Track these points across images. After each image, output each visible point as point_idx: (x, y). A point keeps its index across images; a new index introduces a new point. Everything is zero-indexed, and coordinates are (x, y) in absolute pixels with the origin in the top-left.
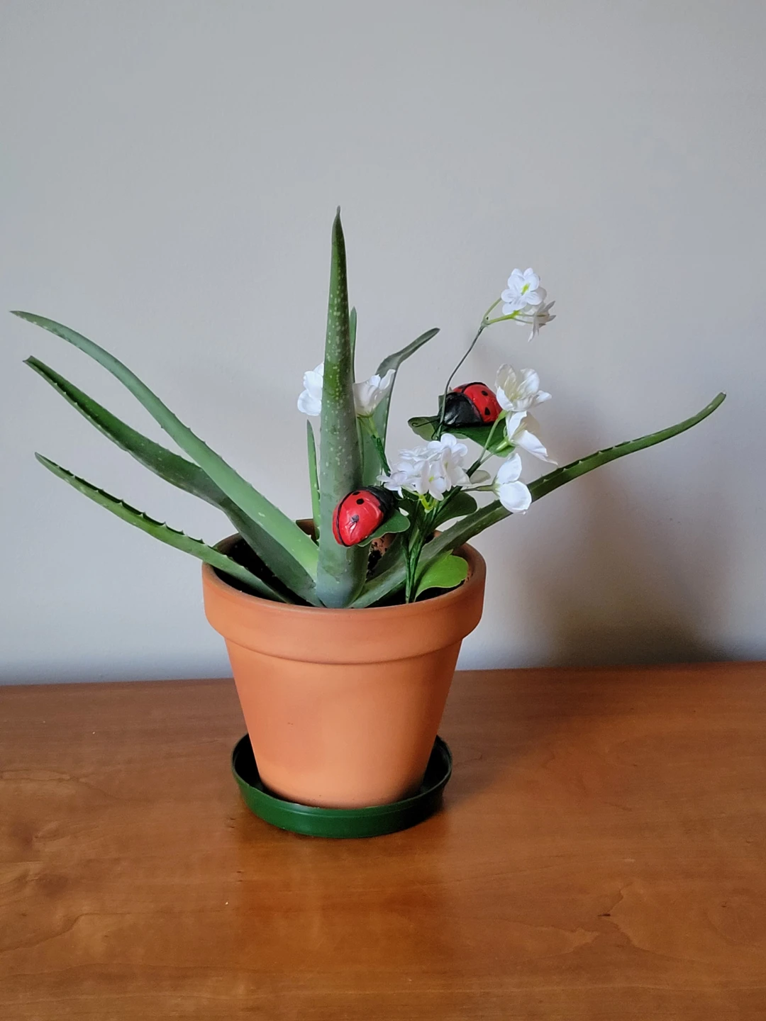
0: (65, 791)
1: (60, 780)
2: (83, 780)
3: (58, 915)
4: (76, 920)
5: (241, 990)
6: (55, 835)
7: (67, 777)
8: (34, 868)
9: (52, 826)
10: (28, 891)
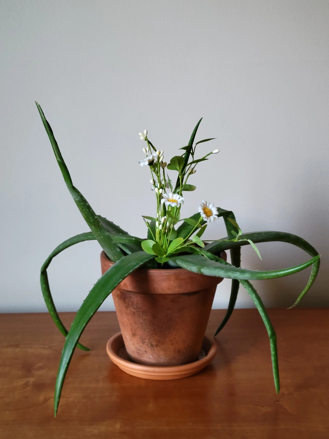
0: (46, 352)
1: (44, 348)
2: (54, 348)
3: (41, 398)
4: (49, 399)
5: (118, 426)
6: (41, 368)
7: (47, 347)
8: (31, 380)
9: (40, 365)
10: (29, 389)
